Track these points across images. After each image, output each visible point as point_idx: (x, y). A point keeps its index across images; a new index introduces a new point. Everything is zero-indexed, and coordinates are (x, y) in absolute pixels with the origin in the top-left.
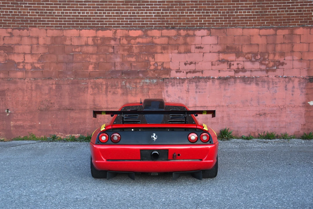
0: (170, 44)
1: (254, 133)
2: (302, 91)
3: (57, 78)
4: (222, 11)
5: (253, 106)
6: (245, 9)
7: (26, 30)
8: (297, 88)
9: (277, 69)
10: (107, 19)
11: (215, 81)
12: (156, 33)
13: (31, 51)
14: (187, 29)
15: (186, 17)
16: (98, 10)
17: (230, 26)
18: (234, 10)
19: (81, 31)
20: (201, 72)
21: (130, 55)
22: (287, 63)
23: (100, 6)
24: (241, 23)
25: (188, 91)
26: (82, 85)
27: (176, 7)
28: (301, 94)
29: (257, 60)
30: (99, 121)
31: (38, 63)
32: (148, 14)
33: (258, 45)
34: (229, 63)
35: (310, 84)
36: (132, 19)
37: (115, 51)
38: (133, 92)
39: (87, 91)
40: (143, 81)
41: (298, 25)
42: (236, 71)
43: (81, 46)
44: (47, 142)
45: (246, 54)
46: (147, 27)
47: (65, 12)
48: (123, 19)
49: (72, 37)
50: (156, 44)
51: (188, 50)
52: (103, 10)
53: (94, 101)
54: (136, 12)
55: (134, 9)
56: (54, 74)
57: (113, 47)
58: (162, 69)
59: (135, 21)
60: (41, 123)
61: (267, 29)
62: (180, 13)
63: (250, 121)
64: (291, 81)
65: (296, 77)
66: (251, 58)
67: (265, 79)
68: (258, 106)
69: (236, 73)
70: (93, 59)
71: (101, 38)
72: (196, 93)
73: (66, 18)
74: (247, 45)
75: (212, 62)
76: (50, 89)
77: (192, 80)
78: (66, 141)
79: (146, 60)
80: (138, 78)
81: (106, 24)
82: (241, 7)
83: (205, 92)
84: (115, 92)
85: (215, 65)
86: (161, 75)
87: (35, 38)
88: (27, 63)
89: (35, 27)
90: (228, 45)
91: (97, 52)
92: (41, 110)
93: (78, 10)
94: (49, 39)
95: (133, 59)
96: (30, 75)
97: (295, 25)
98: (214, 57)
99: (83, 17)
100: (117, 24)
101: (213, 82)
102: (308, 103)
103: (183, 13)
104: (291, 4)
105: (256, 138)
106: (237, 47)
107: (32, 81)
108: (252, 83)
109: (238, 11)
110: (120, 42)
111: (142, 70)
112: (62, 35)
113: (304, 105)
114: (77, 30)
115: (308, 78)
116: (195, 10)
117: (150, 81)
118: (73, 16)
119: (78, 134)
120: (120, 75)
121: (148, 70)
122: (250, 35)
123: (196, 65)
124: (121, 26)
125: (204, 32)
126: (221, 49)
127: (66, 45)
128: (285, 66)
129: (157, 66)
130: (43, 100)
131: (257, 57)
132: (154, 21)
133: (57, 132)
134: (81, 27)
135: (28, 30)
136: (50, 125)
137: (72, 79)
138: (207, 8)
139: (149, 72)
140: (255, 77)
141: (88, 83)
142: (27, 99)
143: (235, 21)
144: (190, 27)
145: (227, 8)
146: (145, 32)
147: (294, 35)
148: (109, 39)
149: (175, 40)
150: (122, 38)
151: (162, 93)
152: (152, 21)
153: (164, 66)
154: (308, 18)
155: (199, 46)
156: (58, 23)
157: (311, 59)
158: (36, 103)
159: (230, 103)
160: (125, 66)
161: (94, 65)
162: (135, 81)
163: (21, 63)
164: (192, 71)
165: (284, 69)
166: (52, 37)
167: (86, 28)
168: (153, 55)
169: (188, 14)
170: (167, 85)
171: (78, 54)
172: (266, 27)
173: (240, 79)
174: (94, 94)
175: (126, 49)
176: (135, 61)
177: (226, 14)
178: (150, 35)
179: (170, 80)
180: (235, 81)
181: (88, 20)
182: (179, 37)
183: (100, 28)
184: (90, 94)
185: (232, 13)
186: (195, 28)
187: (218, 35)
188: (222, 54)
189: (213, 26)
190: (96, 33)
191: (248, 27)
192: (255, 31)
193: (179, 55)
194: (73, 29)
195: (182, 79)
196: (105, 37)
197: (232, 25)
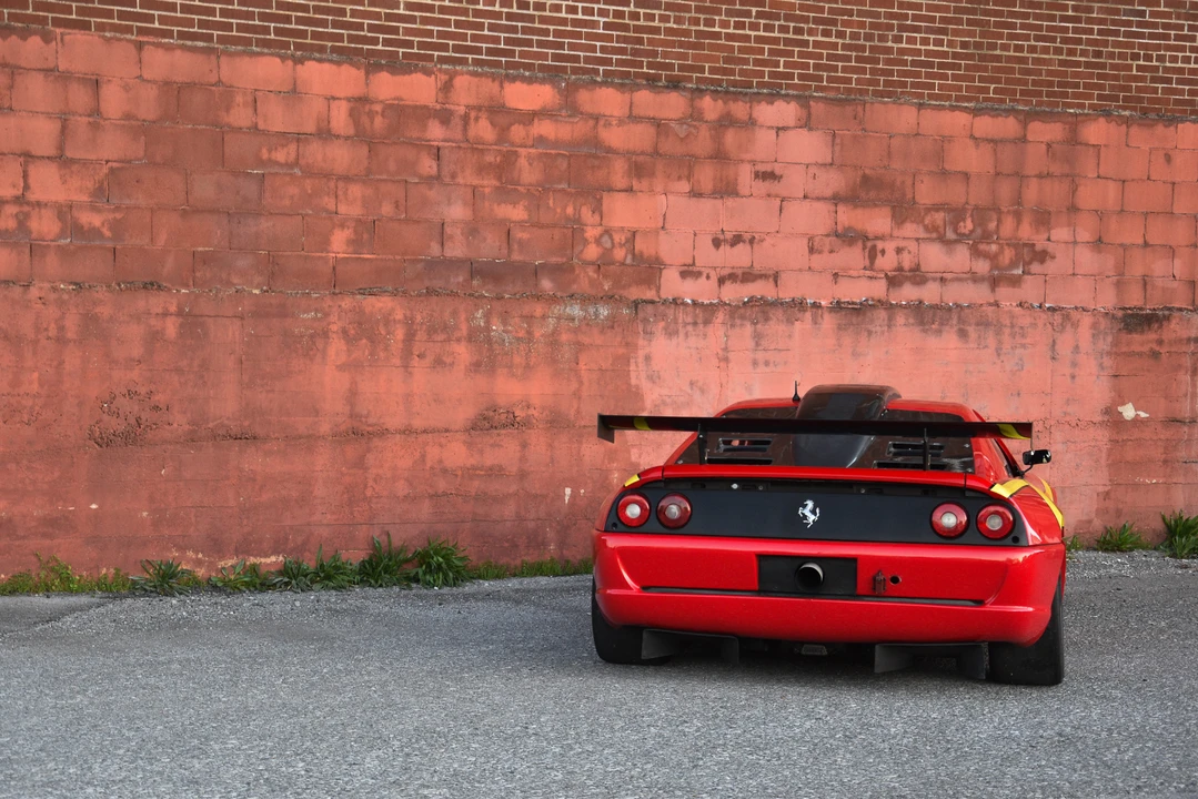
0: (661, 155)
2: (1101, 367)
3: (186, 286)
6: (928, 30)
7: (35, 41)
8: (1087, 354)
9: (1026, 277)
10: (412, 19)
11: (822, 316)
12: (608, 101)
13: (61, 148)
15: (723, 42)
17: (876, 93)
18: (892, 27)
19: (299, 66)
20: (771, 280)
21: (506, 192)
22: (1057, 255)
24: (913, 85)
25: (726, 360)
26: (303, 320)
28: (1098, 377)
29: (961, 238)
30: (369, 493)
31: (94, 209)
32: (580, 16)
33: (966, 176)
34: (869, 244)
35: (1125, 337)
36: (515, 30)
37: (446, 171)
38: (517, 360)
39: (324, 351)
41: (1090, 107)
45: (928, 210)
46: (575, 71)
48: (480, 26)
49: (260, 94)
50: (610, 150)
51: (728, 185)
53: (353, 395)
56: (170, 263)
57: (437, 154)
58: (629, 260)
59: (529, 43)
60: (101, 507)
61: (997, 116)
62: (702, 22)
64: (1069, 326)
65: (1084, 310)
66: (941, 230)
67: (990, 314)
69: (891, 289)
70: (352, 203)
71: (388, 107)
72: (755, 368)
74: (931, 173)
75: (811, 239)
76: (155, 337)
77: (742, 311)
79: (568, 219)
80: (538, 298)
81: (409, 44)
82: (914, 18)
83: (786, 363)
84: (444, 359)
85: (820, 252)
86: (624, 287)
87: (83, 80)
88: (38, 204)
89: (85, 26)
90: (867, 171)
91: (369, 171)
92: (104, 442)
94: (150, 94)
95: (515, 211)
96: (52, 263)
97: (1083, 106)
98: (819, 219)
99: (311, 4)
100: (457, 49)
101: (816, 323)
102: (1120, 409)
103: (712, 23)
104: (1070, 25)
106: (898, 183)
107: (66, 297)
108: (947, 328)
109: (905, 34)
110: (465, 129)
111: (554, 260)
112: (213, 79)
113: (1106, 418)
115: (1120, 314)
116: (753, 14)
117: (586, 311)
119: (276, 552)
120: (465, 281)
121: (575, 261)
122: (943, 137)
123: (755, 246)
124: (470, 57)
125: (786, 112)
126: (843, 185)
127: (229, 126)
128: (1051, 267)
129: (608, 245)
130: (117, 393)
131: (962, 224)
132: (603, 49)
133: (179, 548)
134: (298, 47)
135: (47, 38)
136: (145, 514)
137: (257, 292)
138: (798, 12)
139: (577, 272)
140: (958, 306)
141: (326, 315)
142: (35, 387)
143: (892, 73)
144: (735, 84)
145: (868, 20)
146: (569, 93)
147: (1079, 147)
148: (422, 114)
149: (682, 136)
150: (473, 114)
151: (629, 365)
152: (593, 49)
153: (638, 249)
154: (1121, 83)
155: (767, 168)
157: (1127, 241)
158: (80, 404)
160: (485, 239)
161: (355, 232)
162: (527, 309)
163: (7, 202)
164: (739, 272)
165: (1046, 275)
166: (167, 83)
167: (324, 56)
168: (595, 194)
169: (731, 31)
170: (649, 330)
171: (285, 174)
172: (992, 109)
173: (906, 311)
174: (352, 366)
175: (490, 163)
176: (523, 221)
177: (864, 43)
178: (587, 108)
179: (662, 308)
180: (890, 319)
181: (330, 18)
182: (695, 127)
183: (383, 62)
184: (337, 367)
185: (882, 38)
186: (756, 90)
187: (835, 128)
188: (844, 209)
189: (818, 89)
190: (367, 84)
191: (935, 103)
192: (958, 122)
193: (694, 201)
194: (263, 54)
195: (702, 304)
196: (403, 106)
197: (881, 88)
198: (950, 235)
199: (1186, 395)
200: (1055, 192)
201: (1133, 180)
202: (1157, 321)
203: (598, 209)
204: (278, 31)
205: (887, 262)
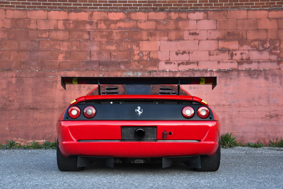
0: (158, 30)
1: (264, 139)
3: (19, 70)
5: (261, 105)
11: (213, 74)
12: (141, 16)
14: (179, 11)
17: (231, 7)
19: (49, 12)
20: (196, 64)
21: (110, 42)
24: (245, 4)
26: (50, 78)
29: (265, 49)
33: (266, 30)
34: (231, 52)
37: (91, 38)
39: (56, 86)
40: (124, 74)
42: (240, 63)
44: (3, 149)
45: (252, 41)
46: (130, 8)
49: (38, 20)
50: (141, 29)
51: (180, 37)
53: (64, 98)
56: (14, 64)
57: (89, 33)
58: (148, 60)
59: (116, 2)
61: (278, 11)
63: (259, 124)
66: (258, 47)
67: (277, 72)
68: (268, 105)
69: (239, 65)
70: (64, 47)
71: (74, 21)
72: (190, 89)
74: (252, 30)
75: (209, 51)
76: (9, 83)
77: (186, 73)
78: (28, 148)
79: (129, 49)
80: (119, 71)
81: (80, 5)
83: (201, 88)
84: (91, 88)
85: (213, 55)
86: (147, 67)
90: (229, 31)
91: (69, 39)
94: (8, 22)
95: (113, 47)
98: (213, 45)
100: (94, 5)
105: (267, 146)
106: (241, 33)
108: (260, 77)
110: (97, 26)
111: (125, 60)
112: (25, 17)
114: (44, 11)
117: (134, 74)
119: (43, 139)
120: (97, 66)
121: (131, 60)
122: (257, 19)
123: (190, 54)
124: (98, 7)
125: (200, 15)
126: (221, 35)
127: (30, 29)
129: (142, 56)
131: (265, 45)
132: (139, 2)
133: (16, 137)
134: (49, 7)
136: (7, 128)
137: (37, 71)
139: (132, 63)
140: (264, 70)
141: (56, 76)
143: (237, 1)
144: (182, 8)
146: (128, 14)
148: (84, 23)
149: (165, 24)
150: (99, 22)
152: (136, 2)
153: (151, 57)
155: (194, 32)
156: (21, 2)
159: (233, 102)
160: (103, 55)
161: (65, 54)
162: (115, 74)
164: (185, 62)
166: (13, 19)
167: (56, 9)
168: (137, 42)
171: (45, 40)
172: (276, 9)
173: (244, 72)
175: (105, 35)
176: (115, 50)
178: (135, 18)
179: (159, 73)
180: (238, 74)
182: (169, 21)
183: (73, 10)
184: (60, 90)
186: (189, 10)
187: (217, 19)
188: (221, 42)
189: (211, 8)
190: (68, 16)
191: (253, 9)
192: (263, 14)
193: (169, 42)
194: (39, 10)
195: (172, 71)
196: (79, 21)
197: (234, 6)
198: (261, 48)
203: (138, 45)
204: (43, 4)
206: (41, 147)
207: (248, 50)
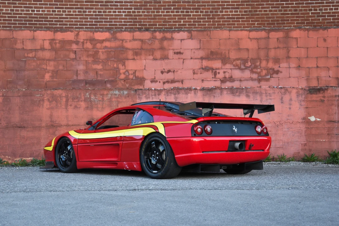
0: (143, 49)
2: (301, 105)
3: (5, 89)
4: (204, 11)
6: (232, 8)
8: (295, 101)
9: (271, 78)
10: (67, 18)
11: (197, 92)
12: (126, 35)
14: (164, 31)
15: (163, 17)
16: (56, 8)
17: (214, 28)
18: (219, 9)
19: (35, 32)
20: (180, 82)
21: (96, 61)
22: (283, 71)
23: (58, 3)
24: (227, 24)
26: (37, 97)
27: (150, 6)
28: (300, 108)
29: (247, 68)
32: (117, 13)
33: (248, 50)
34: (214, 71)
35: (310, 96)
36: (97, 19)
37: (78, 57)
38: (99, 106)
39: (43, 105)
40: (111, 93)
41: (294, 26)
42: (223, 81)
43: (35, 51)
45: (234, 60)
46: (116, 28)
47: (15, 9)
48: (87, 18)
49: (25, 40)
50: (127, 49)
51: (165, 56)
52: (63, 8)
53: (51, 116)
54: (102, 11)
55: (99, 7)
56: (1, 83)
57: (75, 52)
58: (134, 78)
59: (102, 22)
61: (258, 31)
62: (155, 12)
64: (287, 93)
65: (293, 88)
66: (240, 66)
67: (257, 90)
69: (222, 84)
70: (51, 66)
71: (60, 41)
73: (16, 17)
74: (234, 49)
75: (194, 70)
77: (171, 91)
78: (15, 166)
79: (115, 68)
80: (105, 89)
81: (67, 25)
82: (227, 5)
84: (78, 106)
85: (197, 74)
86: (133, 86)
90: (212, 50)
91: (55, 58)
93: (32, 7)
95: (99, 66)
97: (291, 26)
98: (196, 64)
99: (38, 16)
100: (80, 25)
101: (195, 94)
102: (309, 118)
103: (159, 12)
104: (285, 3)
106: (223, 52)
108: (242, 94)
109: (224, 10)
110: (83, 46)
111: (111, 79)
112: (12, 37)
113: (304, 121)
115: (307, 89)
116: (172, 8)
117: (120, 92)
118: (25, 14)
119: (31, 157)
120: (84, 85)
121: (117, 79)
122: (239, 39)
123: (175, 73)
124: (84, 27)
125: (184, 35)
126: (204, 54)
127: (16, 48)
128: (280, 75)
129: (128, 74)
131: (247, 64)
132: (124, 22)
133: (4, 155)
134: (35, 27)
137: (24, 90)
139: (118, 82)
140: (245, 88)
141: (43, 95)
143: (220, 21)
144: (167, 28)
145: (211, 7)
146: (114, 34)
147: (289, 39)
148: (70, 42)
149: (150, 44)
150: (85, 42)
152: (122, 22)
153: (136, 75)
154: (305, 18)
155: (178, 51)
156: (7, 22)
157: (310, 66)
160: (90, 74)
161: (52, 73)
162: (102, 92)
164: (170, 80)
165: (279, 78)
167: (42, 29)
168: (123, 61)
169: (165, 14)
170: (140, 97)
171: (32, 60)
172: (256, 29)
173: (227, 90)
174: (51, 108)
175: (91, 54)
176: (101, 69)
177: (210, 14)
178: (120, 38)
179: (144, 91)
180: (221, 92)
181: (44, 19)
182: (154, 41)
183: (59, 30)
184: (47, 109)
185: (217, 12)
186: (174, 29)
187: (201, 38)
188: (205, 61)
189: (194, 28)
190: (54, 36)
191: (235, 29)
192: (244, 34)
193: (154, 61)
194: (25, 30)
195: (158, 90)
196: (65, 41)
197: (216, 26)
198: (243, 67)
199: (336, 113)
200: (281, 53)
201: (311, 47)
202: (322, 90)
203: (124, 64)
204: (29, 24)
205: (221, 76)
206: (28, 165)
207: (231, 69)
